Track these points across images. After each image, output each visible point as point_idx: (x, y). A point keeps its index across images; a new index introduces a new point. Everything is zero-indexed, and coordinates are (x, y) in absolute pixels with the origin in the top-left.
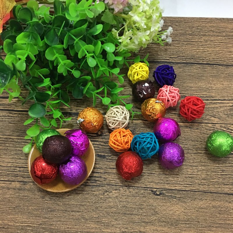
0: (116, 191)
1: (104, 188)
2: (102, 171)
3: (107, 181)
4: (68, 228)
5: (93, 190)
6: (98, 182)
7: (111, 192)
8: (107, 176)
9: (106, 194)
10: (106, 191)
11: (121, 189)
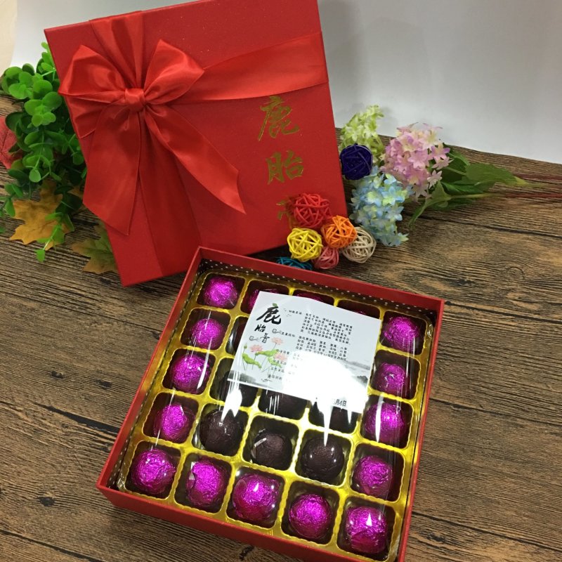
0: (108, 325)
1: (94, 318)
2: (99, 298)
3: (101, 311)
4: (32, 352)
5: (79, 317)
6: (89, 310)
7: (101, 324)
8: (102, 305)
9: (93, 325)
10: (95, 322)
11: (115, 323)
